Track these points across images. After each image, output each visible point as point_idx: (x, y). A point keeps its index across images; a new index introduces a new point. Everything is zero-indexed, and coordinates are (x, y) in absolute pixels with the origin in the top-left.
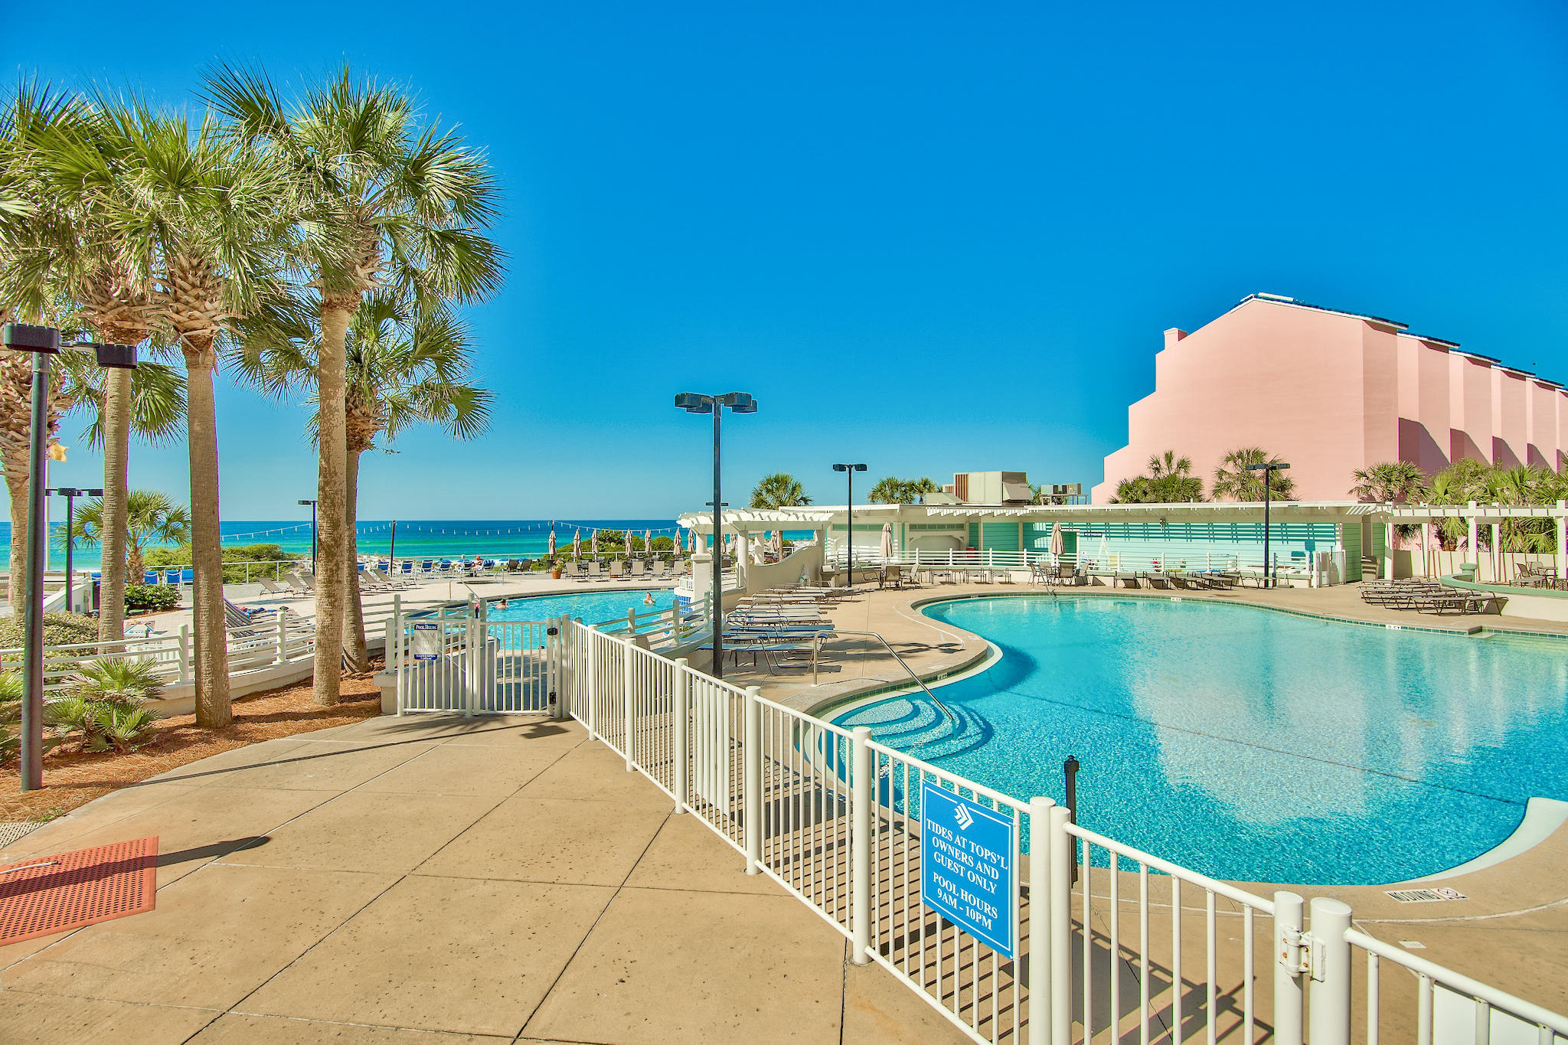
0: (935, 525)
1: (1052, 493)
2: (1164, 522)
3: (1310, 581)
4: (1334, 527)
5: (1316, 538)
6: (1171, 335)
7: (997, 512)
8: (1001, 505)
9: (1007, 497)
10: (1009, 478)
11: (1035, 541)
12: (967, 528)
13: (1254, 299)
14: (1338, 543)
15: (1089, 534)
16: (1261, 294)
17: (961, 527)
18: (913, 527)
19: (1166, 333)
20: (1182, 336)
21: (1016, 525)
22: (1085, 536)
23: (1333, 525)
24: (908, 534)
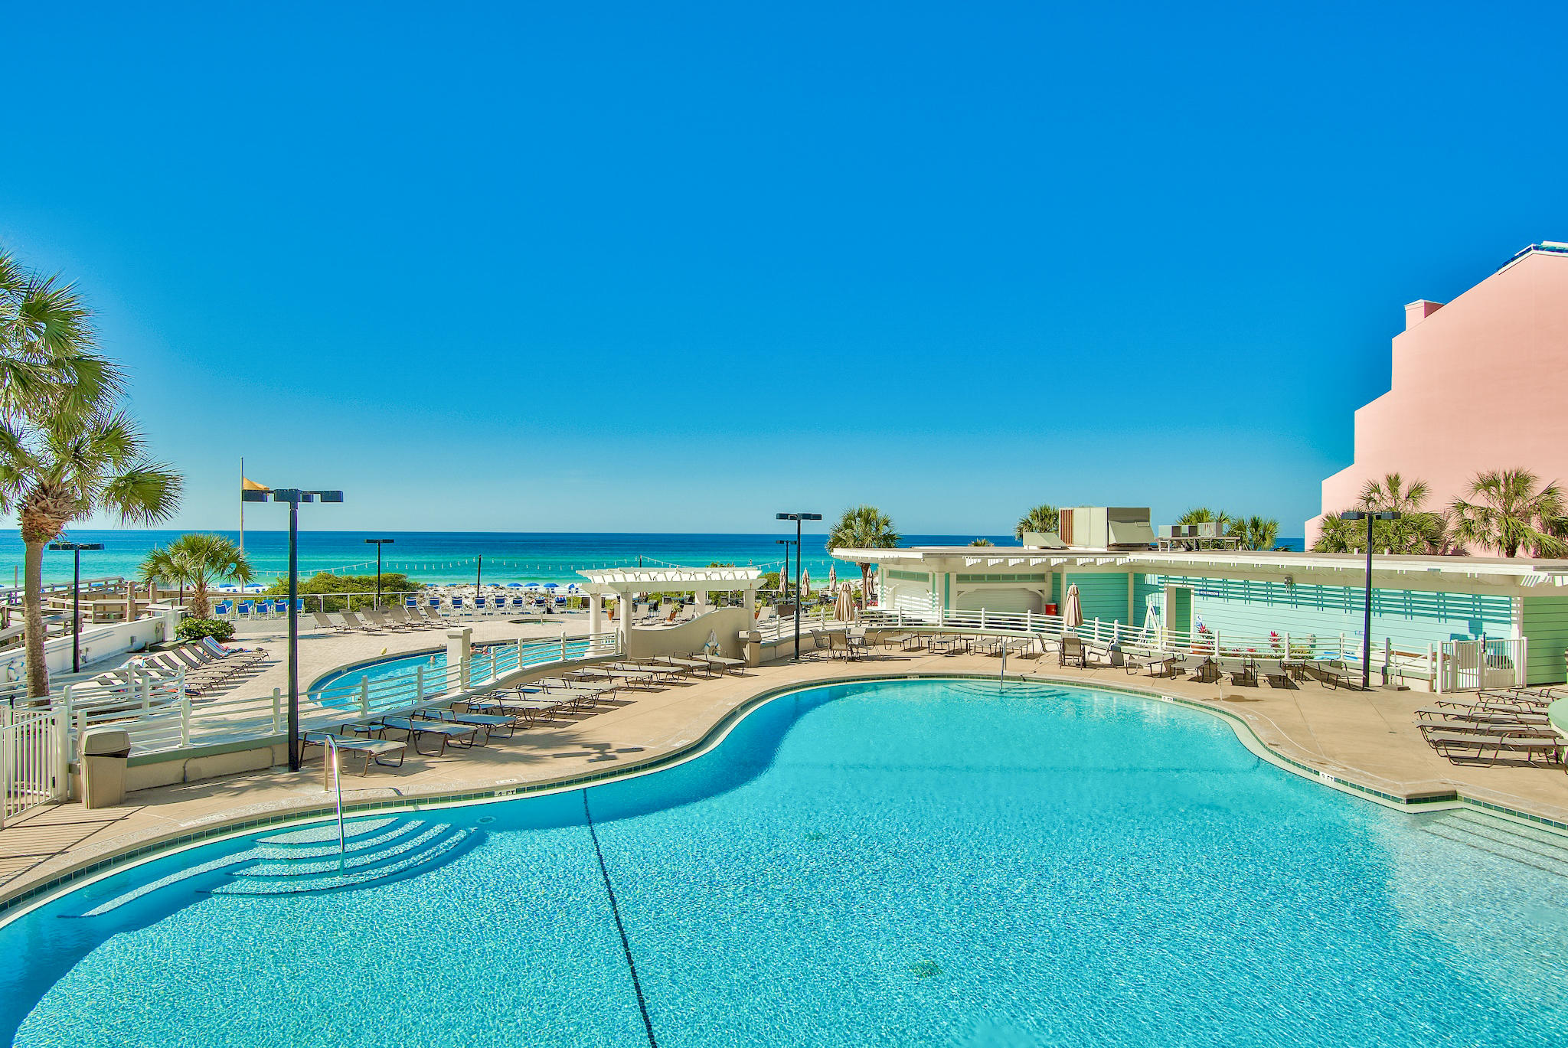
0: (999, 576)
1: (1170, 537)
2: (1290, 581)
3: (1431, 682)
4: (1509, 602)
5: (1484, 617)
6: (1414, 311)
7: (1100, 561)
8: (1105, 550)
9: (1113, 541)
10: (1116, 515)
11: (1147, 597)
12: (1049, 579)
13: (1533, 251)
14: (1515, 626)
15: (1204, 594)
16: (1546, 244)
17: (1041, 577)
18: (961, 578)
19: (1407, 307)
20: (1430, 310)
21: (1125, 576)
22: (1201, 595)
23: (1508, 599)
24: (955, 586)
